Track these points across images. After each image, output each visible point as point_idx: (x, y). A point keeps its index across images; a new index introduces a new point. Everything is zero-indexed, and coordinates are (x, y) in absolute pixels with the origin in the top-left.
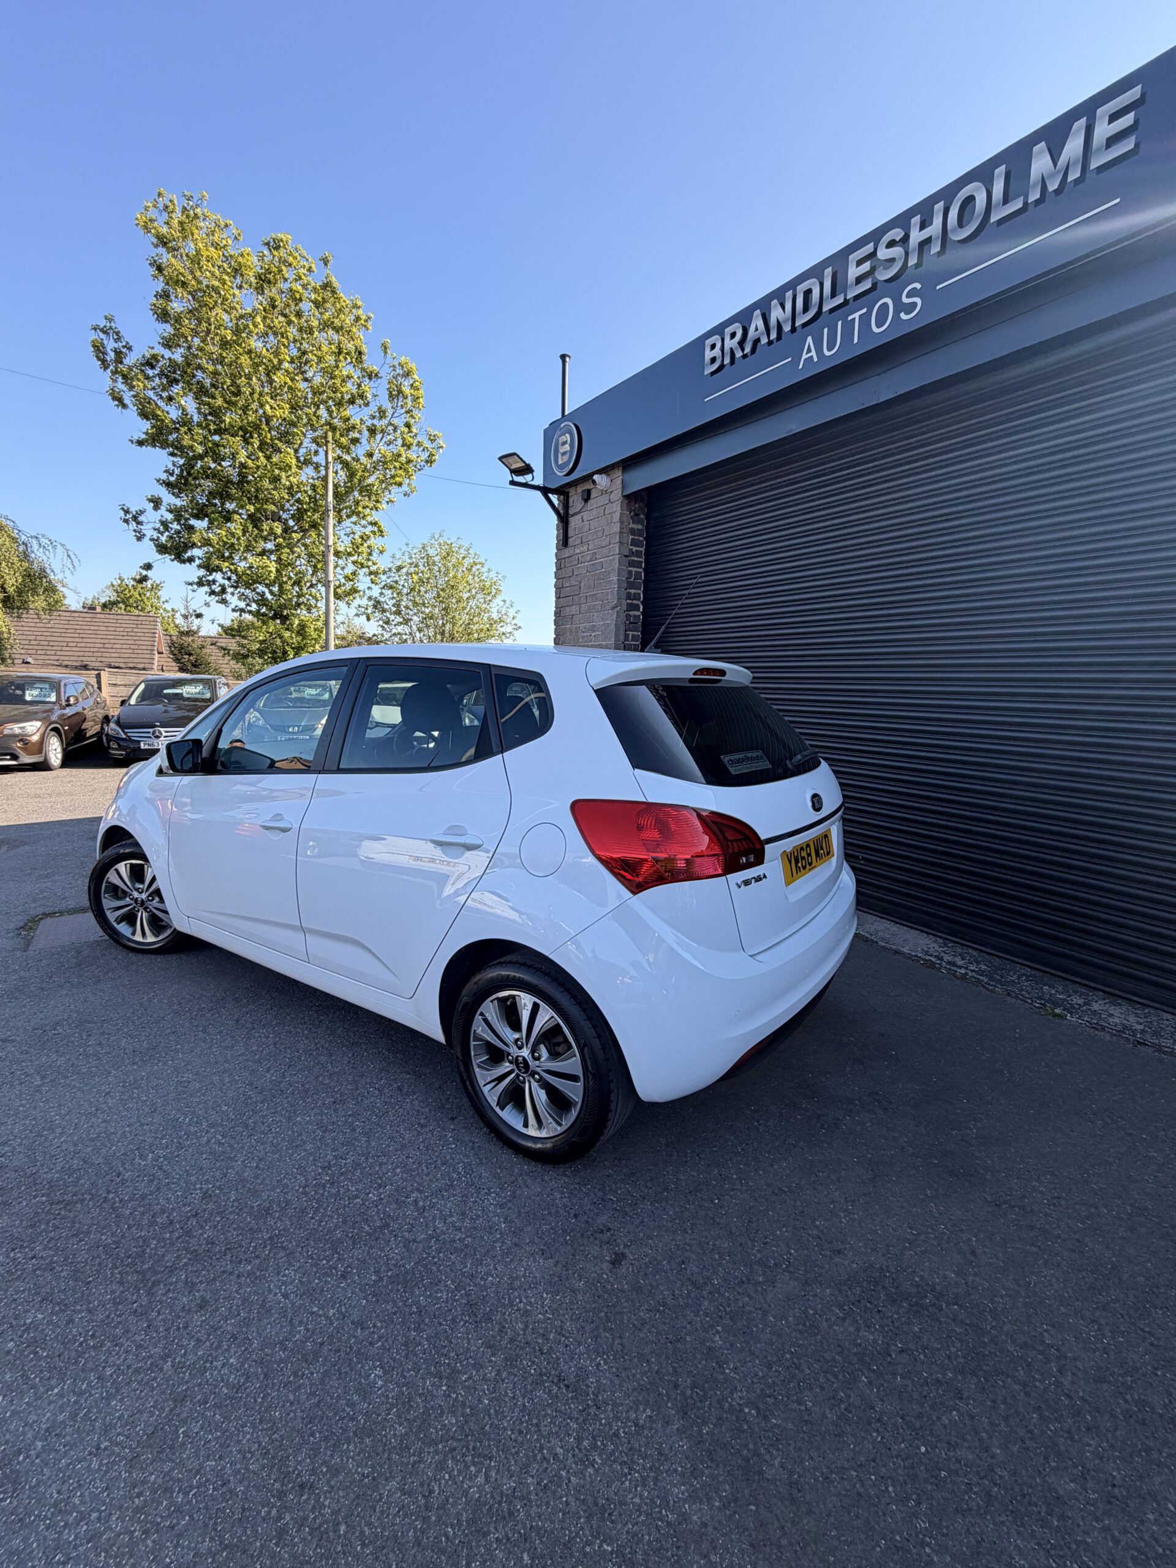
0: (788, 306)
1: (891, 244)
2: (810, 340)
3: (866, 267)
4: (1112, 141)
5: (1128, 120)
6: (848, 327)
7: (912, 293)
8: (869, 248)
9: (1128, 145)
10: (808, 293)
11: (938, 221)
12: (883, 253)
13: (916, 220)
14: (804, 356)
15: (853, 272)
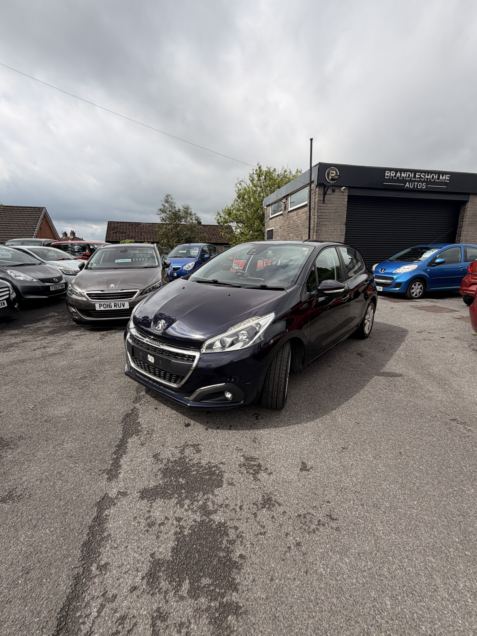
0: (405, 175)
1: (423, 175)
2: (408, 183)
3: (419, 176)
4: (447, 180)
5: (449, 178)
6: (414, 184)
7: (424, 184)
8: (420, 174)
9: (448, 181)
10: (409, 175)
11: (429, 176)
12: (422, 176)
13: (427, 174)
14: (406, 185)
15: (417, 176)
